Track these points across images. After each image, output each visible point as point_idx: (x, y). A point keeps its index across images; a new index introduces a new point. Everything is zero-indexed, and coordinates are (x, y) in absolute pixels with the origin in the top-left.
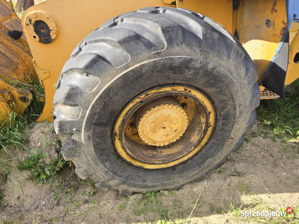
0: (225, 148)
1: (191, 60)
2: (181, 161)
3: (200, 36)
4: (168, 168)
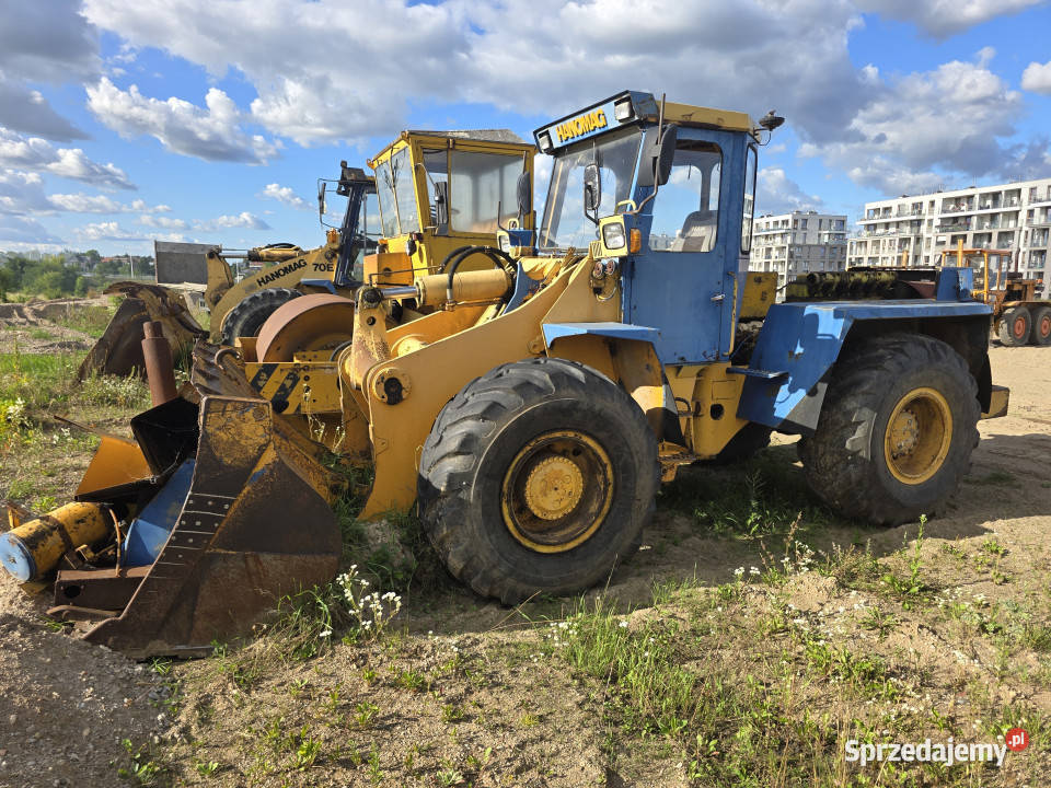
0: (633, 515)
2: (579, 541)
3: (583, 381)
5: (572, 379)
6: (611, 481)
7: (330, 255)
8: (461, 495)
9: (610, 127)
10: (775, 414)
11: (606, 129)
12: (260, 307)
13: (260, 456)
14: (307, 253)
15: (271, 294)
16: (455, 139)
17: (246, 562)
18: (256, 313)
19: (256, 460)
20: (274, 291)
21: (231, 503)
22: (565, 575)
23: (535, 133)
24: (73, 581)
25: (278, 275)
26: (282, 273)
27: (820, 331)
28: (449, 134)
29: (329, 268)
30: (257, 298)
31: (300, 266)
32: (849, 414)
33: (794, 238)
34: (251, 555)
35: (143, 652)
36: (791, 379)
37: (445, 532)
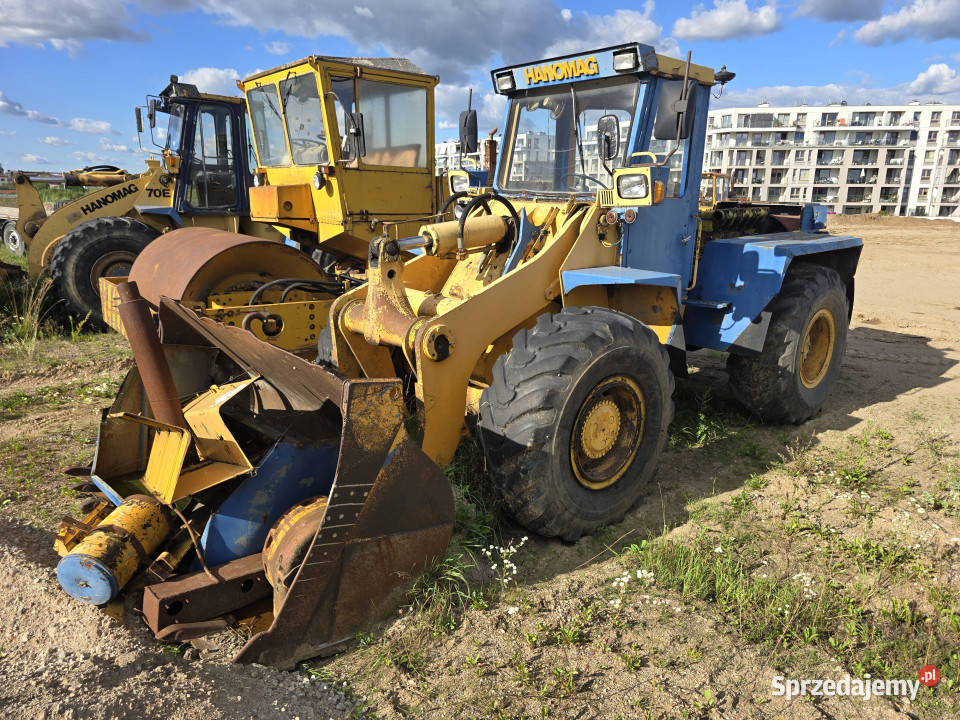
0: (659, 444)
1: (629, 349)
2: (620, 473)
3: (631, 328)
4: (611, 486)
5: (625, 328)
6: (643, 417)
7: (165, 180)
8: (544, 449)
9: (602, 75)
10: (722, 340)
11: (596, 77)
12: (95, 239)
13: (394, 437)
14: (136, 177)
15: (108, 224)
16: (362, 67)
17: (379, 545)
18: (92, 246)
19: (391, 442)
20: (110, 221)
21: (368, 489)
22: (612, 506)
23: (493, 72)
24: (176, 597)
25: (105, 201)
26: (109, 199)
27: (760, 267)
28: (354, 62)
29: (165, 194)
30: (90, 228)
31: (130, 192)
32: (783, 335)
33: (528, 155)
34: (384, 538)
35: (292, 659)
36: (734, 309)
37: (530, 485)
